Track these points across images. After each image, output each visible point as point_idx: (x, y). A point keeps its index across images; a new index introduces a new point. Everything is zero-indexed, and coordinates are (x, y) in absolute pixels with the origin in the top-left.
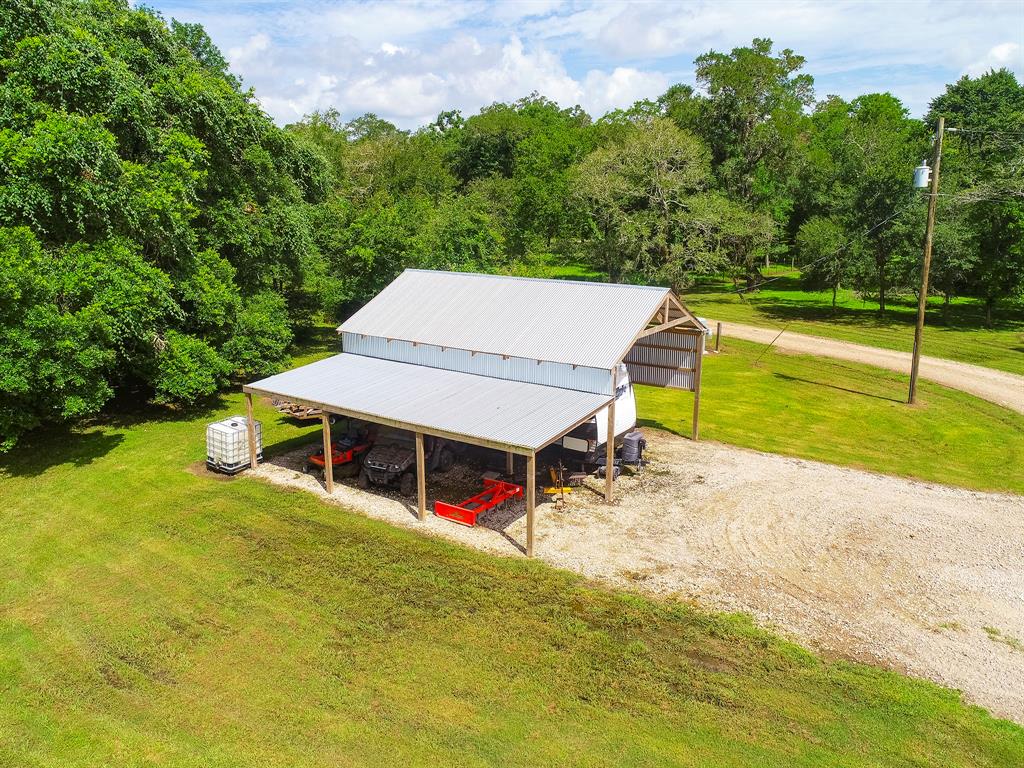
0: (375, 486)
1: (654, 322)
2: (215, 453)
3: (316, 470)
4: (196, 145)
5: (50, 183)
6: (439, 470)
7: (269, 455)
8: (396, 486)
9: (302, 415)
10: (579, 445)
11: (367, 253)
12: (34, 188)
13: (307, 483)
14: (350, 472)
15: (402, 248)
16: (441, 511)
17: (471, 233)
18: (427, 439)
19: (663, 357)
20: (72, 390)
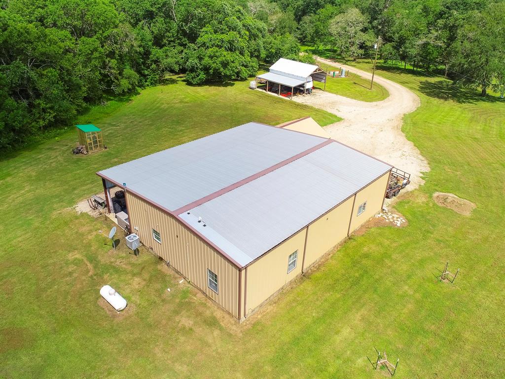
0: (273, 92)
1: (316, 71)
2: (251, 86)
3: (265, 90)
4: (247, 33)
5: (230, 44)
6: (282, 91)
7: (258, 87)
8: (276, 92)
9: (262, 82)
10: (301, 88)
11: (274, 51)
12: (228, 44)
13: (264, 91)
14: (270, 90)
15: (281, 50)
16: (282, 95)
17: (295, 47)
18: (281, 85)
19: (319, 76)
20: (233, 75)
